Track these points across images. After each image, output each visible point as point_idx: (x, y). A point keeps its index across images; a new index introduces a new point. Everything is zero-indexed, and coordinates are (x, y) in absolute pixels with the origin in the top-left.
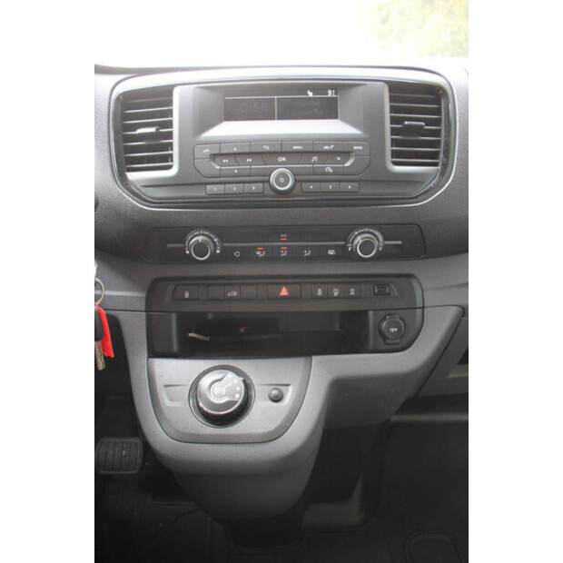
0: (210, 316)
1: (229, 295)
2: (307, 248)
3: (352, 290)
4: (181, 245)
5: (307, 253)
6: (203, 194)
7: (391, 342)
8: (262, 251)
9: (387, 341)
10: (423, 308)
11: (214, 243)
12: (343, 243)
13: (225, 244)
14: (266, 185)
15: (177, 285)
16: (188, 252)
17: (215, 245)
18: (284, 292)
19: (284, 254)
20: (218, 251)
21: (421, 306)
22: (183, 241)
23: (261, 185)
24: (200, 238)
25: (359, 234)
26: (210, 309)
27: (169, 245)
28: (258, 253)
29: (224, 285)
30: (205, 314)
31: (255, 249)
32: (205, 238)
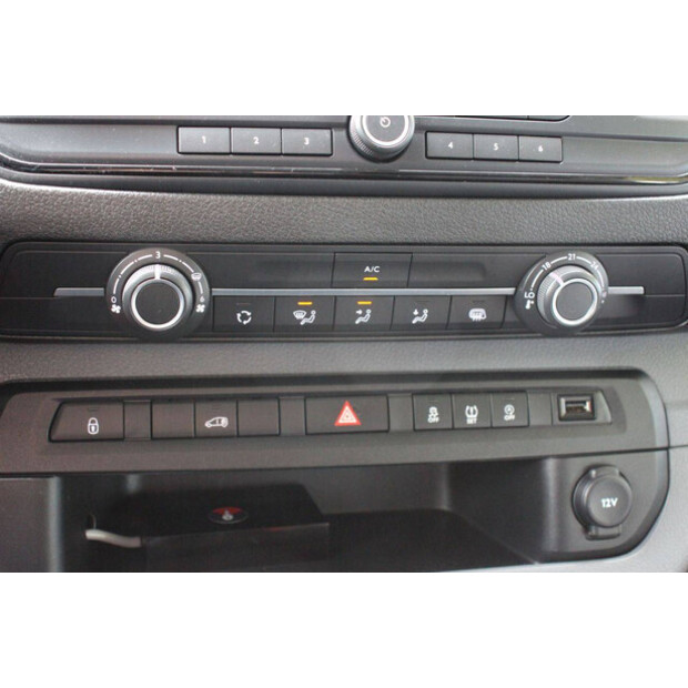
0: (133, 483)
1: (208, 425)
2: (421, 302)
3: (509, 408)
4: (98, 291)
5: (421, 317)
6: (169, 151)
7: (602, 532)
8: (308, 309)
9: (593, 531)
10: (667, 449)
11: (192, 285)
12: (510, 291)
13: (218, 291)
14: (340, 135)
15: (64, 402)
16: (116, 309)
17: (194, 292)
18: (348, 417)
19: (363, 318)
20: (201, 309)
21: (665, 444)
22: (103, 279)
23: (326, 133)
24: (158, 271)
25: (553, 269)
26: (135, 465)
27: (61, 291)
28: (299, 315)
29: (196, 399)
30: (119, 477)
31: (293, 303)
32: (170, 271)
